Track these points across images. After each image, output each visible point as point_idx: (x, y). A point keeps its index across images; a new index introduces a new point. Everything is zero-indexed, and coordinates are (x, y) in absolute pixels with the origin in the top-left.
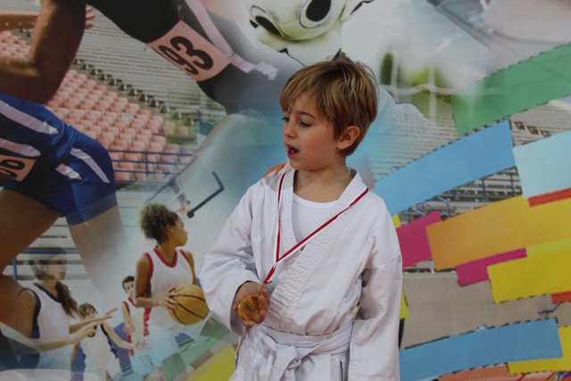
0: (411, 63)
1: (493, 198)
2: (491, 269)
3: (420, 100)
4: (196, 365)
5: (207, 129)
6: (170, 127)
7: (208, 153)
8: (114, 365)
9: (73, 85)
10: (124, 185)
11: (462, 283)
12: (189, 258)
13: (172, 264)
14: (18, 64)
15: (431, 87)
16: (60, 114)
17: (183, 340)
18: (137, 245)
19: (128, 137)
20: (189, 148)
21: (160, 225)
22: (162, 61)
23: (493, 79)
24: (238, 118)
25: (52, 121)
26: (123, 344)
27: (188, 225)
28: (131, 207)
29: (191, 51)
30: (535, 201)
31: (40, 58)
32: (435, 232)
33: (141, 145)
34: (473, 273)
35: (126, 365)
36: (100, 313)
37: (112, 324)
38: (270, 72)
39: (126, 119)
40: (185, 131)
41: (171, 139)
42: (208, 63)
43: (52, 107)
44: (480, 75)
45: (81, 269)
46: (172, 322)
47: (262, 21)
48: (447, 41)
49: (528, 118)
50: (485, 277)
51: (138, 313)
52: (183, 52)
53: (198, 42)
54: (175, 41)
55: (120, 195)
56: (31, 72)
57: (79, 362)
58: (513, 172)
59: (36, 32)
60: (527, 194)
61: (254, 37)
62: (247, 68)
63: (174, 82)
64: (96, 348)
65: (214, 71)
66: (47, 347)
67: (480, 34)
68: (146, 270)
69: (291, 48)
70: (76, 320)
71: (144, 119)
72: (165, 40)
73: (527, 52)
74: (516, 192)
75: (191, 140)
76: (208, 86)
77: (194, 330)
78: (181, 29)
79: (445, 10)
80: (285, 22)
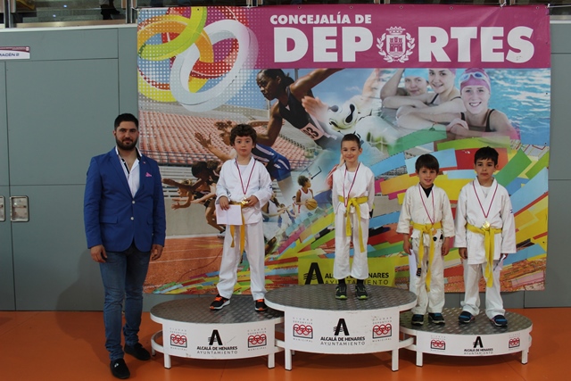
0: (376, 136)
1: (399, 174)
2: (398, 195)
3: (378, 146)
4: (313, 222)
5: (317, 154)
6: (306, 153)
7: (317, 161)
8: (290, 221)
9: (279, 141)
10: (293, 170)
11: (390, 199)
12: (311, 191)
13: (307, 193)
14: (263, 135)
15: (381, 142)
16: (275, 150)
17: (310, 215)
18: (297, 187)
19: (294, 156)
20: (311, 159)
21: (303, 181)
22: (304, 134)
23: (399, 140)
24: (326, 151)
25: (273, 152)
26: (292, 215)
27: (311, 182)
28: (295, 176)
29: (312, 132)
30: (411, 175)
31: (269, 134)
32: (382, 184)
33: (298, 159)
34: (393, 196)
35: (293, 221)
36: (286, 207)
37: (289, 210)
38: (335, 138)
39: (294, 151)
40: (310, 155)
41: (307, 157)
42: (317, 135)
43: (272, 148)
44: (396, 139)
45: (280, 194)
46: (307, 209)
47: (333, 123)
48: (386, 129)
49: (408, 151)
50: (396, 197)
51: (297, 207)
52: (310, 132)
53: (314, 129)
54: (308, 129)
55: (292, 173)
56: (267, 138)
57: (280, 220)
58: (405, 167)
59: (268, 126)
60: (409, 173)
61: (330, 128)
62: (328, 136)
63: (307, 140)
64: (285, 217)
65: (319, 137)
66: (271, 216)
67: (396, 127)
68: (299, 194)
69: (341, 131)
70: (279, 208)
71: (299, 151)
72: (305, 128)
73: (410, 132)
74: (406, 173)
75: (312, 157)
76: (317, 142)
77: (313, 212)
78: (309, 125)
79: (385, 120)
80: (339, 123)
